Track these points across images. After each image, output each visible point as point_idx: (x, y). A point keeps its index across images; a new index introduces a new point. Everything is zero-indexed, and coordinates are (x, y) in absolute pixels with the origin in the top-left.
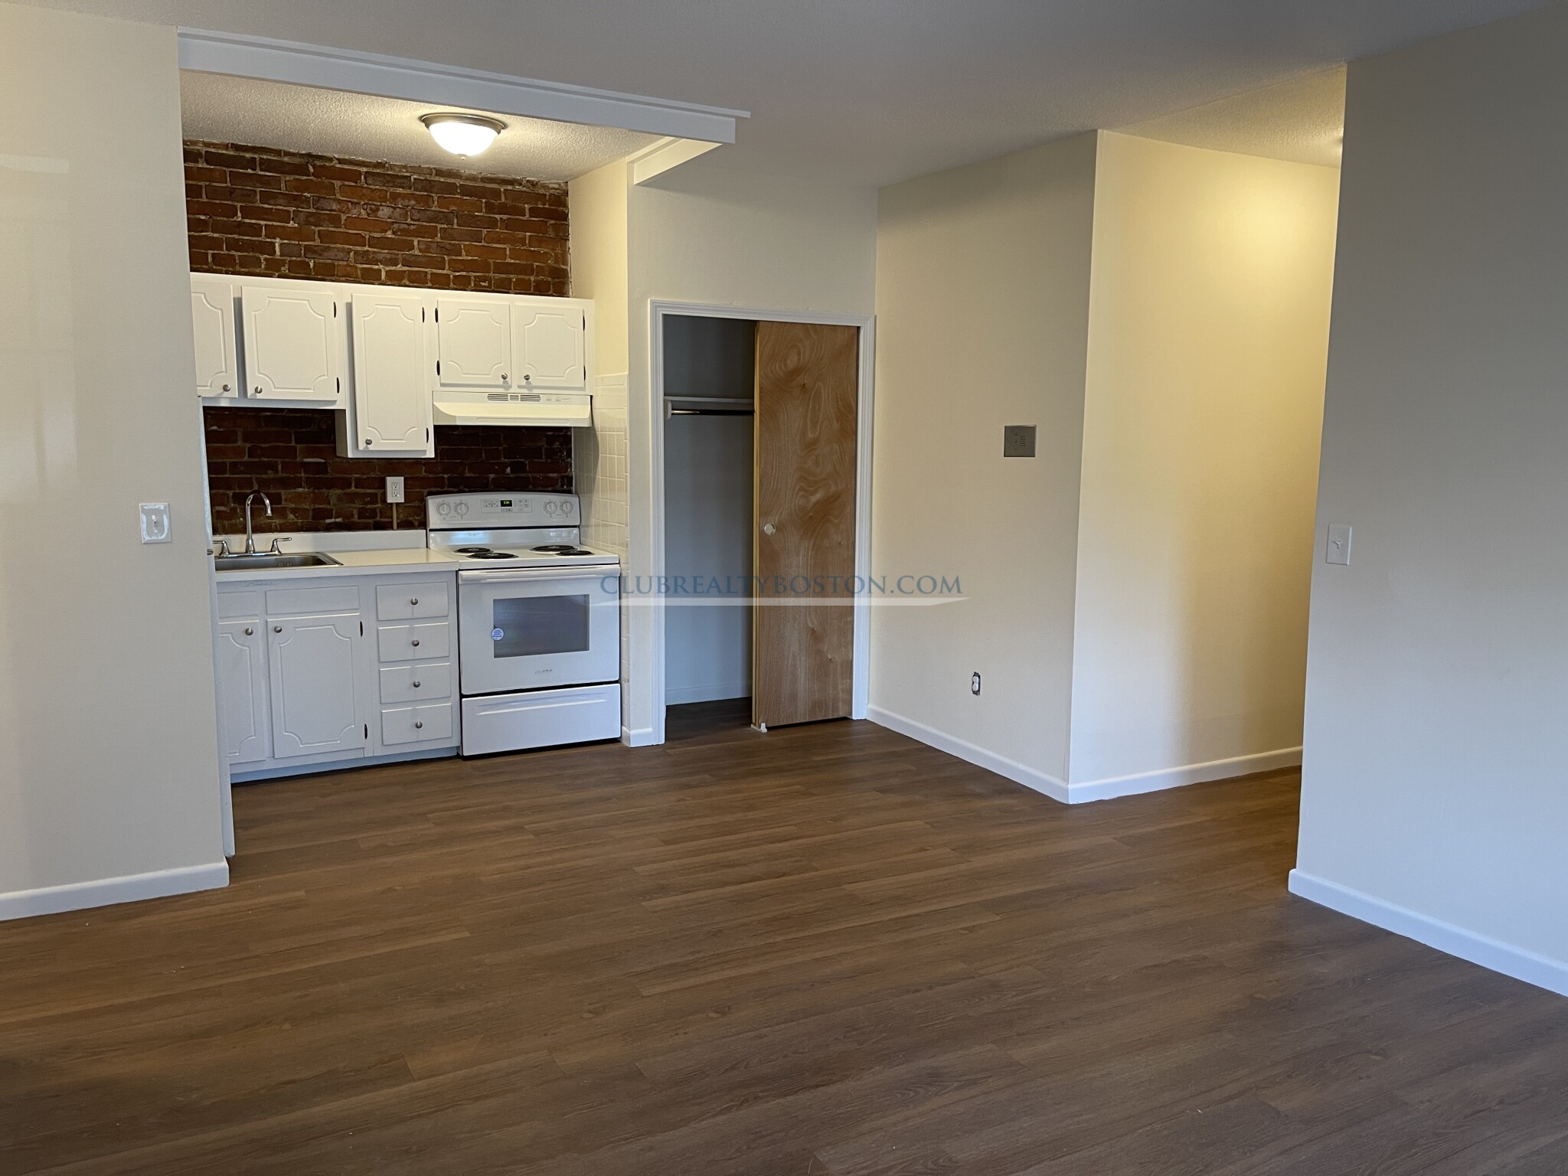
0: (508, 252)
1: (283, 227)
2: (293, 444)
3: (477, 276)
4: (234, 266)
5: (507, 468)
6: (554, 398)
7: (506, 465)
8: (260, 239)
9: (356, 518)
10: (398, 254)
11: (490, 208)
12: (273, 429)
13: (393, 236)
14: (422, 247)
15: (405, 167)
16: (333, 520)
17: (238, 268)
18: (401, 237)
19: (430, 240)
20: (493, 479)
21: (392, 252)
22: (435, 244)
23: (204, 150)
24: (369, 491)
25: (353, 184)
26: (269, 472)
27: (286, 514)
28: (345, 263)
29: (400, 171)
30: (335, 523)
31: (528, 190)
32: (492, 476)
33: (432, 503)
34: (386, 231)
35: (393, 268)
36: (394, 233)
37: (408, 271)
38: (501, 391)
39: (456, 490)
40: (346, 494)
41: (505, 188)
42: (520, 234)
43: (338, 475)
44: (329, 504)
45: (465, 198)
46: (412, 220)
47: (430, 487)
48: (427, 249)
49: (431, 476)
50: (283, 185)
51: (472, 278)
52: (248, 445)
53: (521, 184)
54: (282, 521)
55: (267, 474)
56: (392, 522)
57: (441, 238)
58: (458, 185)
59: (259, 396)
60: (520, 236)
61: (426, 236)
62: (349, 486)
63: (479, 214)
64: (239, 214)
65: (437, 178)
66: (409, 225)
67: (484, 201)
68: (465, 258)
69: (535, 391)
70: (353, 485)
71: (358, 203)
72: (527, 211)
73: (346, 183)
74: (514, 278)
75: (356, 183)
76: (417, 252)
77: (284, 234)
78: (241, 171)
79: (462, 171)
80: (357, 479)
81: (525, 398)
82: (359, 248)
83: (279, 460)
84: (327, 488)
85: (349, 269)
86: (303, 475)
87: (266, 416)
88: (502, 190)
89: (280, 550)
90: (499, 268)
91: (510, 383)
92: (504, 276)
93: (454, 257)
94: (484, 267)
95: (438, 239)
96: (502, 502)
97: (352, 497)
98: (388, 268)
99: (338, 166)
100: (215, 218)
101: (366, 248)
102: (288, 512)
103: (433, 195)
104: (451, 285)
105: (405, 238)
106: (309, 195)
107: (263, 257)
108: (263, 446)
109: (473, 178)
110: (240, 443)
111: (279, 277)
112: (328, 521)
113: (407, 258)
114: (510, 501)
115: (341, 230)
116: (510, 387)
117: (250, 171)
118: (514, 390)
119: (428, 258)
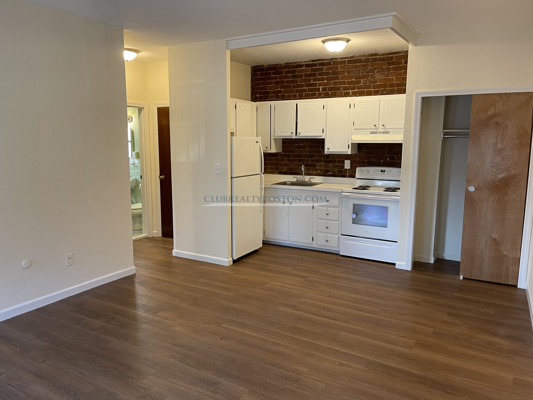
0: (394, 79)
1: (323, 82)
2: (321, 149)
3: (382, 90)
4: (309, 97)
5: (388, 158)
6: (395, 132)
7: (387, 157)
8: (317, 87)
9: (337, 173)
10: (356, 86)
11: (389, 64)
12: (316, 145)
13: (355, 80)
14: (364, 82)
15: (360, 56)
16: (330, 173)
17: (310, 97)
18: (357, 80)
19: (367, 79)
20: (382, 162)
21: (354, 85)
22: (368, 81)
23: (304, 63)
24: (341, 165)
25: (344, 65)
26: (314, 157)
27: (317, 170)
28: (339, 91)
29: (358, 58)
30: (330, 174)
31: (404, 54)
32: (382, 161)
33: (358, 169)
34: (352, 79)
35: (354, 91)
36: (355, 79)
37: (359, 91)
38: (375, 130)
39: (369, 165)
40: (334, 165)
41: (396, 55)
42: (400, 72)
43: (332, 159)
44: (329, 168)
45: (380, 62)
46: (361, 73)
47: (360, 164)
48: (366, 82)
49: (361, 160)
50: (324, 70)
51: (380, 90)
52: (309, 149)
53: (401, 53)
54: (316, 173)
55: (313, 158)
56: (347, 175)
57: (370, 78)
58: (378, 58)
59: (300, 135)
60: (399, 72)
61: (365, 78)
62: (335, 163)
63: (384, 67)
64: (312, 81)
65: (371, 57)
66: (360, 75)
67: (387, 62)
68: (378, 84)
69: (388, 130)
70: (336, 162)
71: (345, 71)
72: (403, 62)
73: (342, 65)
74: (396, 88)
75: (345, 65)
76: (362, 84)
77: (323, 84)
78: (313, 68)
79: (379, 53)
80: (338, 161)
81: (384, 133)
82: (344, 86)
83: (317, 154)
84: (329, 163)
85: (340, 93)
86: (322, 159)
87: (314, 141)
88: (394, 56)
89: (311, 181)
90: (390, 86)
91: (378, 128)
92: (392, 88)
93: (374, 84)
94: (385, 86)
95: (369, 79)
96: (381, 170)
97: (336, 166)
98: (352, 91)
99: (340, 60)
100: (306, 83)
101: (346, 85)
102: (318, 170)
103: (369, 63)
104: (373, 94)
105: (358, 80)
106: (330, 71)
107: (317, 93)
108: (313, 150)
109: (383, 54)
110: (307, 149)
111: (321, 98)
112: (328, 173)
113: (358, 86)
114: (385, 170)
115: (339, 81)
116: (378, 129)
117: (316, 67)
118: (380, 130)
119: (365, 86)
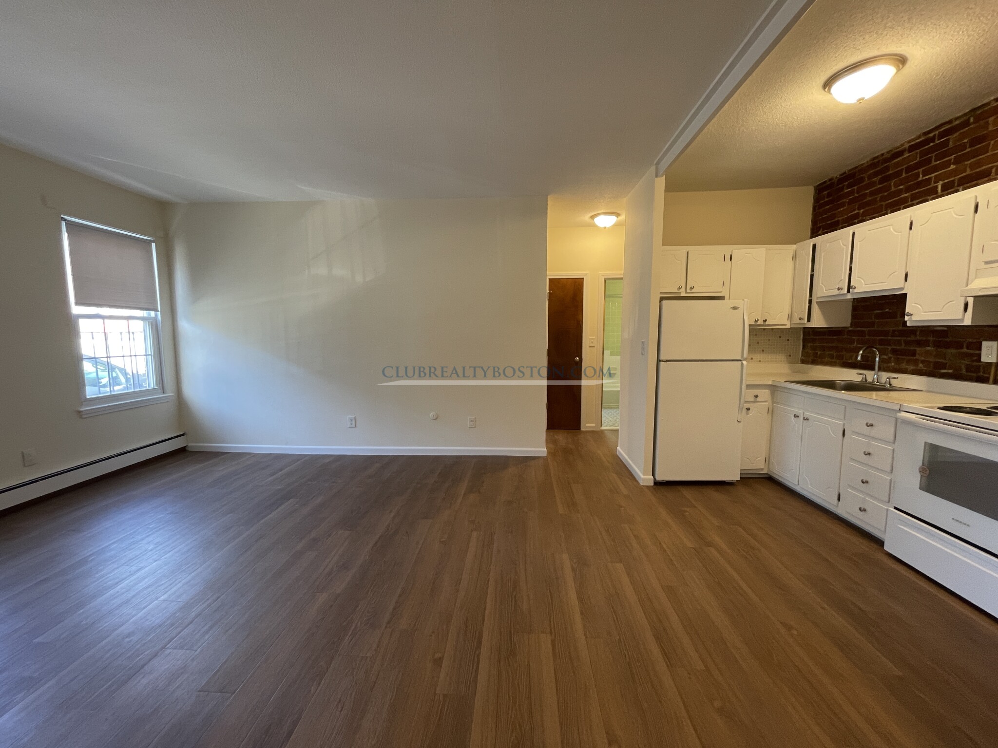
8: (930, 186)
9: (964, 371)
16: (945, 371)
24: (973, 352)
27: (918, 363)
30: (947, 373)
40: (960, 353)
43: (955, 339)
44: (946, 359)
54: (914, 368)
56: (989, 378)
59: (856, 291)
62: (962, 348)
64: (921, 176)
70: (965, 347)
78: (926, 147)
80: (970, 342)
84: (946, 348)
89: (891, 383)
97: (963, 356)
106: (966, 140)
112: (942, 371)
